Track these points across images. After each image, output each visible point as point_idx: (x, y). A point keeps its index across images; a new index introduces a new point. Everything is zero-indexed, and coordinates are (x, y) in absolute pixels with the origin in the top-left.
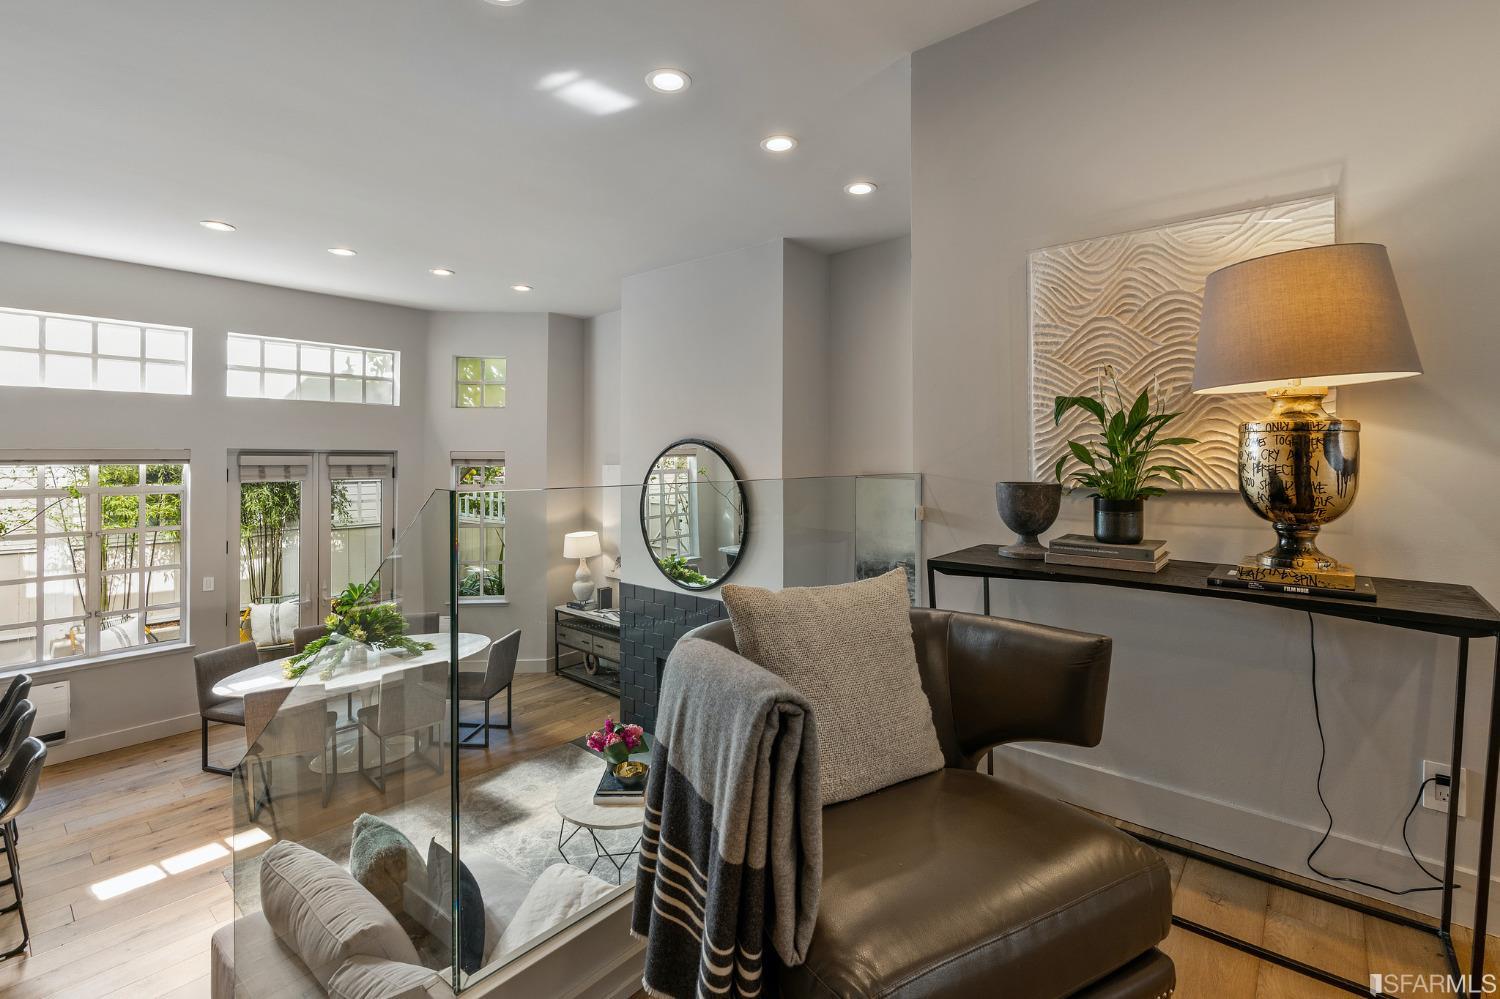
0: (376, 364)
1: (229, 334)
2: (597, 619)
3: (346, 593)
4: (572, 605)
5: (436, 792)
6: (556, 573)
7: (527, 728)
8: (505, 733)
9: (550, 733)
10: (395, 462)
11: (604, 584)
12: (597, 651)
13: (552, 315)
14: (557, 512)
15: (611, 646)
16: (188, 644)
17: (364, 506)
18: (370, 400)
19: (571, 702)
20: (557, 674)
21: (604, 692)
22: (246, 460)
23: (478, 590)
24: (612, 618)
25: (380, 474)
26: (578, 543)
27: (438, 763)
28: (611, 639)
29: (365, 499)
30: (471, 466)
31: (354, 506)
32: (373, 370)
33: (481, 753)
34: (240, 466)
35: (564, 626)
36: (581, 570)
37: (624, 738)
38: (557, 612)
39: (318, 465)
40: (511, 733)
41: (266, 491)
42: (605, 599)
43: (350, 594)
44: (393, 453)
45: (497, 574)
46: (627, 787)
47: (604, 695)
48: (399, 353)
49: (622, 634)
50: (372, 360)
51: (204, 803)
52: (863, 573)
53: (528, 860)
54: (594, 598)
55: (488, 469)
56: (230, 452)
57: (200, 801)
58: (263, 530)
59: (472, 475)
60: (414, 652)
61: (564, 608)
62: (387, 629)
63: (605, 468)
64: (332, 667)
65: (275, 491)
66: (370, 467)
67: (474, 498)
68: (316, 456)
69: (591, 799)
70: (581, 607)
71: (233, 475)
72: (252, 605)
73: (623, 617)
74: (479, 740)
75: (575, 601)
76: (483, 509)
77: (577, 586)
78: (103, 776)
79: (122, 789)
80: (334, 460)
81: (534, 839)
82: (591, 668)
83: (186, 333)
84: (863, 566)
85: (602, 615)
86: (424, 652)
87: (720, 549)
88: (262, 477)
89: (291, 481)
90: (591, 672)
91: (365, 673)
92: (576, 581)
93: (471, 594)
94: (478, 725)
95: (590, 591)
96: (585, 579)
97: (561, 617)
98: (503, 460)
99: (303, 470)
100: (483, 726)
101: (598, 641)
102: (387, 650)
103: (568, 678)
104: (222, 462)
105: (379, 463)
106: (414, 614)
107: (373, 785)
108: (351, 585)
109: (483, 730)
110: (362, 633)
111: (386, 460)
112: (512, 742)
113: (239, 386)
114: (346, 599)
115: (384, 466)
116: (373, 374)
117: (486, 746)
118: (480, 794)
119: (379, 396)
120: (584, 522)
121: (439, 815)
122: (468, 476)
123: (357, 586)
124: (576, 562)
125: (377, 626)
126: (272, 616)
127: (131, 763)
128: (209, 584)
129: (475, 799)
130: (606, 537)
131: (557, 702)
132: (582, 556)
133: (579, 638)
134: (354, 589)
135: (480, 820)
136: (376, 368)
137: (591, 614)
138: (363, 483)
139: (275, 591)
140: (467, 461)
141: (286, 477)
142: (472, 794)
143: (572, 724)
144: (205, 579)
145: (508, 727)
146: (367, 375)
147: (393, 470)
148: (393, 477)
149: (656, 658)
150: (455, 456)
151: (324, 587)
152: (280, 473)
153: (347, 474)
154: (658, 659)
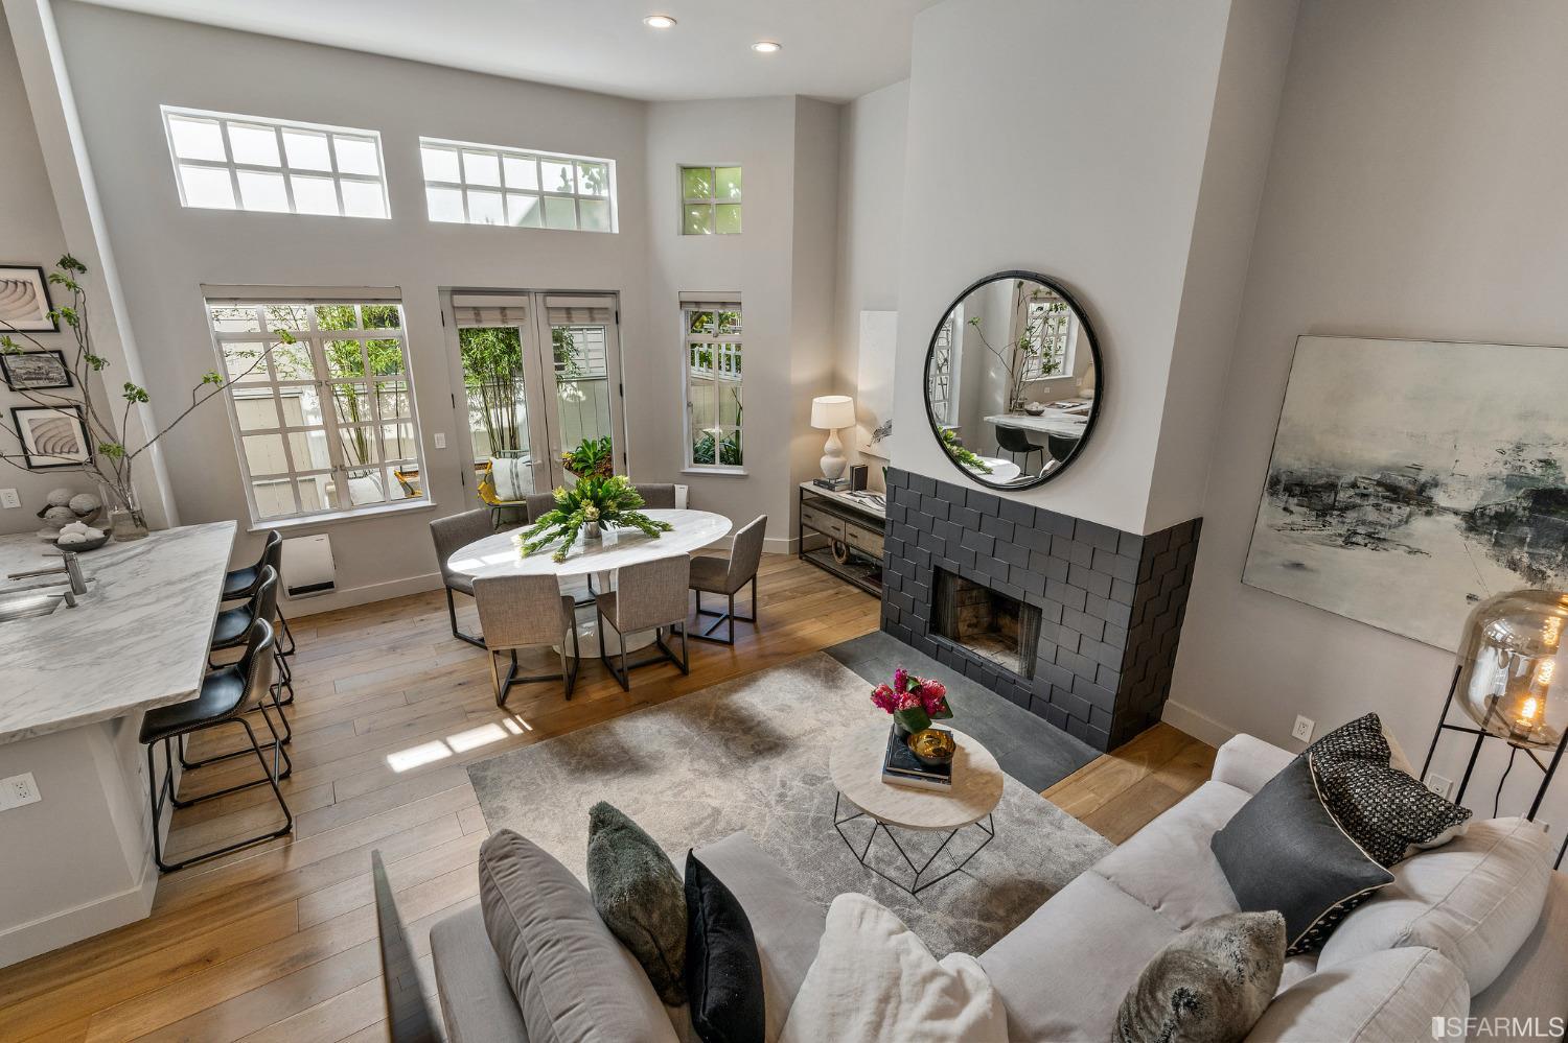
0: (592, 178)
1: (422, 138)
2: (852, 504)
3: (580, 449)
4: (819, 483)
5: (681, 698)
6: (800, 444)
7: (774, 624)
8: (750, 626)
9: (801, 634)
10: (618, 303)
11: (858, 461)
12: (850, 540)
13: (800, 98)
14: (803, 369)
15: (867, 537)
16: (429, 503)
17: (591, 355)
18: (586, 227)
19: (819, 596)
20: (801, 558)
21: (858, 587)
22: (460, 300)
23: (713, 456)
24: (873, 505)
25: (603, 319)
26: (827, 410)
27: (682, 662)
28: (869, 530)
29: (591, 347)
30: (701, 310)
31: (582, 356)
32: (588, 186)
33: (724, 652)
34: (454, 307)
35: (809, 505)
36: (831, 444)
37: (922, 700)
38: (802, 489)
39: (535, 308)
40: (757, 630)
41: (491, 337)
42: (860, 479)
43: (584, 452)
44: (615, 294)
45: (734, 440)
46: (927, 768)
47: (856, 591)
48: (614, 161)
49: (888, 528)
50: (586, 172)
51: (455, 676)
52: (1281, 487)
53: (791, 813)
54: (847, 476)
55: (720, 315)
56: (441, 291)
57: (451, 673)
58: (495, 379)
59: (702, 322)
60: (651, 533)
61: (809, 485)
62: (621, 506)
63: (864, 315)
64: (565, 548)
65: (500, 335)
66: (591, 310)
67: (704, 349)
68: (532, 297)
69: (879, 775)
70: (831, 488)
71: (449, 319)
72: (492, 459)
73: (889, 507)
74: (722, 634)
75: (823, 479)
76: (715, 364)
77: (826, 462)
78: (369, 630)
79: (384, 647)
80: (553, 301)
81: (795, 783)
82: (840, 556)
83: (375, 138)
84: (1284, 478)
85: (858, 499)
86: (661, 534)
87: (986, 418)
88: (479, 321)
89: (511, 325)
90: (840, 561)
91: (600, 556)
92: (825, 454)
93: (706, 462)
94: (718, 615)
95: (842, 468)
96: (836, 453)
97: (807, 495)
98: (740, 303)
99: (518, 314)
100: (727, 617)
101: (851, 528)
102: (622, 528)
103: (814, 564)
104: (434, 304)
105: (601, 307)
106: (647, 484)
107: (615, 675)
108: (585, 441)
109: (727, 622)
110: (594, 510)
111: (606, 302)
112: (759, 640)
113: (442, 208)
114: (580, 456)
115: (606, 309)
116: (590, 192)
117: (730, 643)
118: (727, 708)
119: (596, 222)
120: (834, 383)
121: (686, 730)
122: (697, 324)
123: (590, 443)
124: (826, 433)
125: (610, 503)
126: (511, 471)
127: (393, 618)
128: (440, 440)
129: (725, 714)
130: (860, 401)
131: (805, 593)
132: (832, 426)
133: (828, 523)
134: (588, 445)
135: (730, 743)
136: (592, 183)
137: (843, 497)
138: (588, 329)
139: (514, 446)
140: (697, 303)
141: (504, 322)
142: (718, 707)
143: (825, 626)
144: (436, 436)
145: (753, 620)
146: (580, 193)
147: (617, 313)
148: (617, 322)
149: (932, 566)
150: (685, 298)
151: (555, 448)
152: (499, 317)
153: (569, 318)
154: (936, 567)
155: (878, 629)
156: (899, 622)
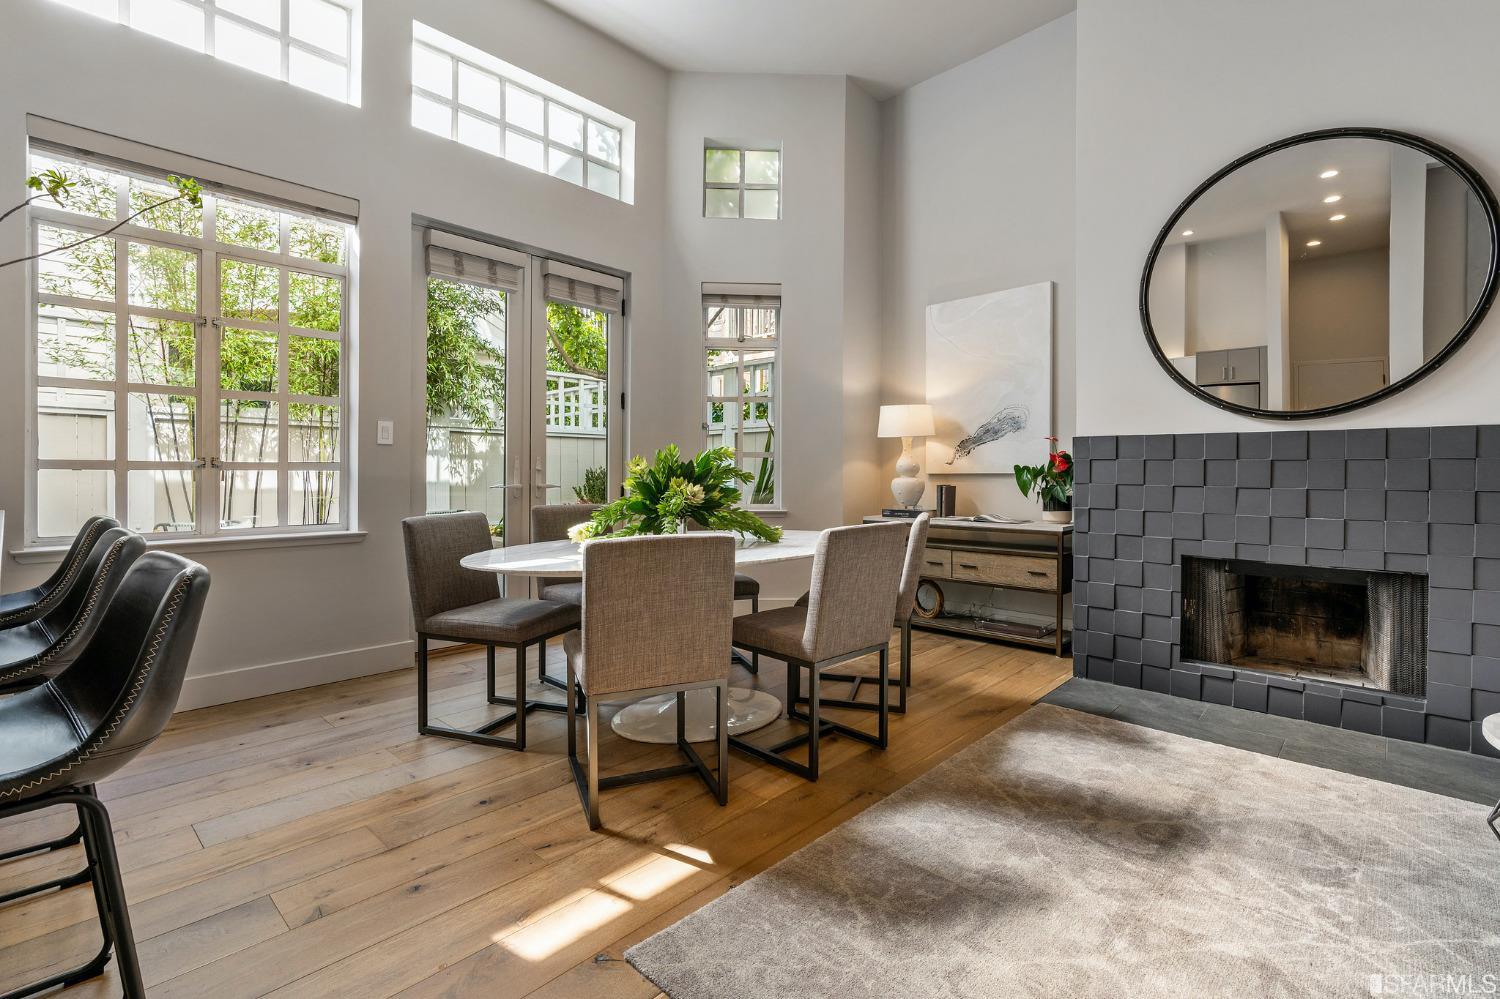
0: (604, 140)
1: (415, 22)
4: (892, 513)
7: (927, 682)
10: (628, 288)
13: (852, 80)
16: (355, 529)
18: (594, 186)
21: (979, 638)
22: (438, 238)
25: (609, 303)
32: (600, 148)
34: (428, 246)
36: (907, 459)
39: (531, 272)
42: (949, 502)
44: (626, 277)
48: (634, 124)
50: (600, 133)
56: (415, 219)
66: (597, 288)
68: (529, 256)
71: (420, 260)
75: (896, 507)
77: (899, 483)
80: (553, 268)
83: (353, 13)
88: (460, 272)
90: (926, 615)
92: (898, 476)
98: (780, 297)
99: (511, 274)
101: (963, 557)
105: (608, 288)
111: (616, 283)
115: (613, 291)
116: (600, 155)
119: (604, 186)
128: (384, 431)
132: (908, 435)
136: (605, 146)
140: (725, 298)
141: (491, 280)
143: (998, 679)
144: (379, 427)
146: (590, 153)
147: (623, 302)
148: (623, 314)
149: (1178, 560)
150: (710, 289)
151: (538, 467)
152: (487, 273)
153: (572, 294)
154: (1184, 558)
155: (1071, 675)
156: (1114, 656)
